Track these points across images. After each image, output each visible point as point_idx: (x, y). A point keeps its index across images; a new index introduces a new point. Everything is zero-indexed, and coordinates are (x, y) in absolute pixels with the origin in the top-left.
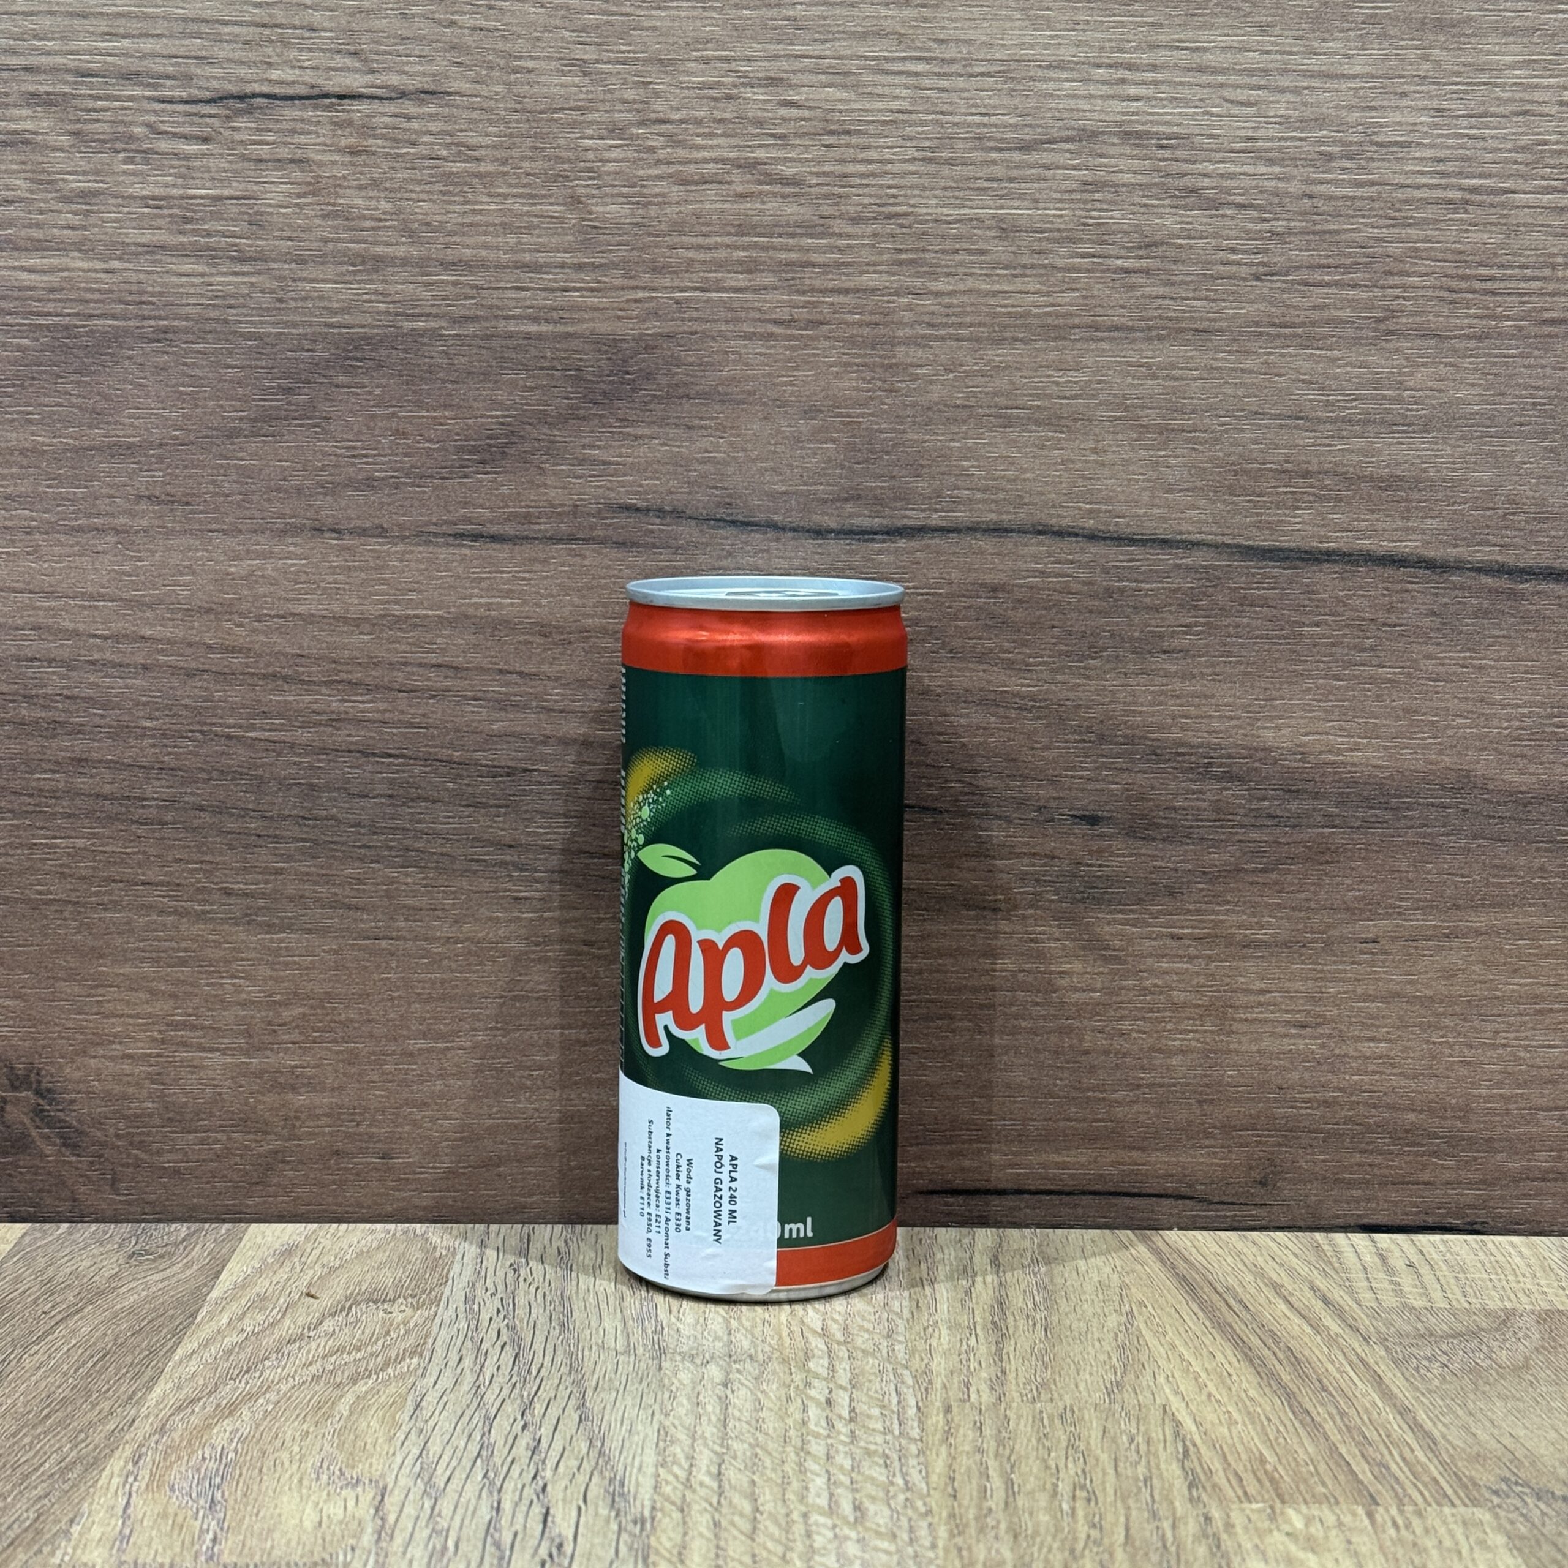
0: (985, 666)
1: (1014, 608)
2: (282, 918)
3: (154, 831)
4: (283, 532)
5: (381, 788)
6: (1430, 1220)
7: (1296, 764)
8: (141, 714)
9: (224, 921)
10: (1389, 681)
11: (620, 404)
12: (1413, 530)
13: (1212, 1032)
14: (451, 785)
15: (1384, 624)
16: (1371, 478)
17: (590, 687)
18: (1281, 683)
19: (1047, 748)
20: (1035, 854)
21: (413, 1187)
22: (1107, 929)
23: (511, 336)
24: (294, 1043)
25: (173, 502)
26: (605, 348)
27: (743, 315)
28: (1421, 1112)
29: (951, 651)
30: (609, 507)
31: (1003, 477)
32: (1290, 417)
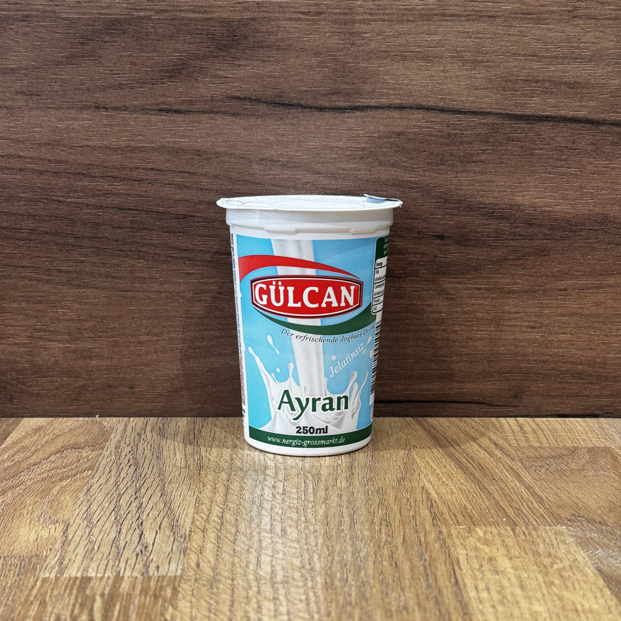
0: (395, 169)
1: (408, 143)
2: (84, 282)
3: (26, 243)
4: (81, 109)
5: (127, 224)
6: (588, 412)
7: (531, 212)
8: (19, 191)
9: (58, 284)
10: (573, 174)
11: (232, 50)
12: (584, 106)
13: (494, 331)
14: (158, 223)
15: (571, 149)
16: (566, 83)
17: (220, 179)
18: (525, 176)
19: (421, 205)
20: (416, 253)
21: (143, 401)
22: (448, 285)
23: (183, 19)
24: (90, 338)
25: (32, 95)
26: (225, 25)
27: (287, 9)
28: (584, 365)
29: (380, 162)
30: (228, 97)
31: (403, 83)
32: (530, 56)
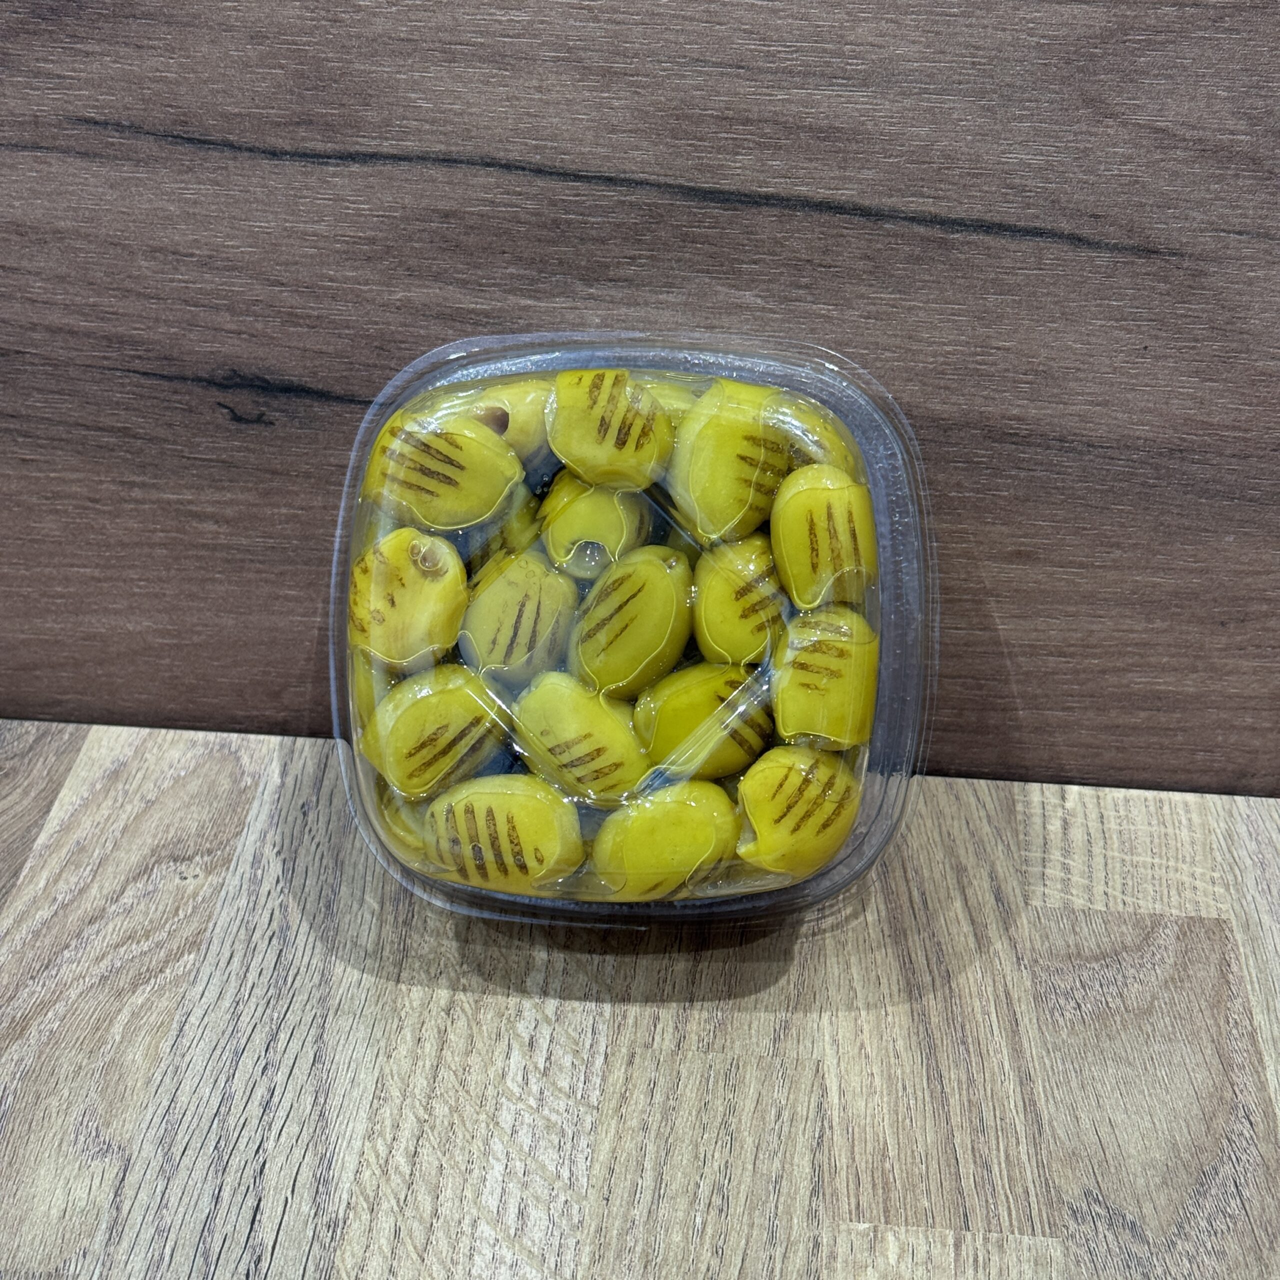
0: (442, 285)
1: (466, 234)
10: (823, 316)
11: (68, 21)
12: (850, 179)
16: (811, 128)
17: (69, 283)
18: (720, 314)
29: (408, 269)
30: (68, 119)
31: (450, 110)
32: (731, 66)
